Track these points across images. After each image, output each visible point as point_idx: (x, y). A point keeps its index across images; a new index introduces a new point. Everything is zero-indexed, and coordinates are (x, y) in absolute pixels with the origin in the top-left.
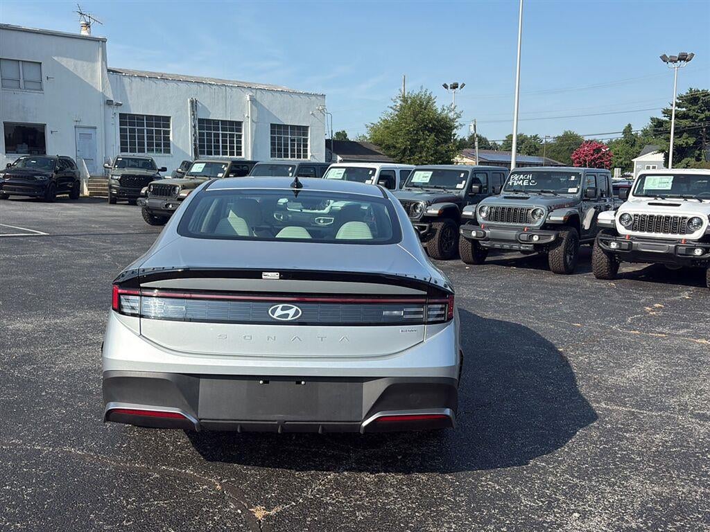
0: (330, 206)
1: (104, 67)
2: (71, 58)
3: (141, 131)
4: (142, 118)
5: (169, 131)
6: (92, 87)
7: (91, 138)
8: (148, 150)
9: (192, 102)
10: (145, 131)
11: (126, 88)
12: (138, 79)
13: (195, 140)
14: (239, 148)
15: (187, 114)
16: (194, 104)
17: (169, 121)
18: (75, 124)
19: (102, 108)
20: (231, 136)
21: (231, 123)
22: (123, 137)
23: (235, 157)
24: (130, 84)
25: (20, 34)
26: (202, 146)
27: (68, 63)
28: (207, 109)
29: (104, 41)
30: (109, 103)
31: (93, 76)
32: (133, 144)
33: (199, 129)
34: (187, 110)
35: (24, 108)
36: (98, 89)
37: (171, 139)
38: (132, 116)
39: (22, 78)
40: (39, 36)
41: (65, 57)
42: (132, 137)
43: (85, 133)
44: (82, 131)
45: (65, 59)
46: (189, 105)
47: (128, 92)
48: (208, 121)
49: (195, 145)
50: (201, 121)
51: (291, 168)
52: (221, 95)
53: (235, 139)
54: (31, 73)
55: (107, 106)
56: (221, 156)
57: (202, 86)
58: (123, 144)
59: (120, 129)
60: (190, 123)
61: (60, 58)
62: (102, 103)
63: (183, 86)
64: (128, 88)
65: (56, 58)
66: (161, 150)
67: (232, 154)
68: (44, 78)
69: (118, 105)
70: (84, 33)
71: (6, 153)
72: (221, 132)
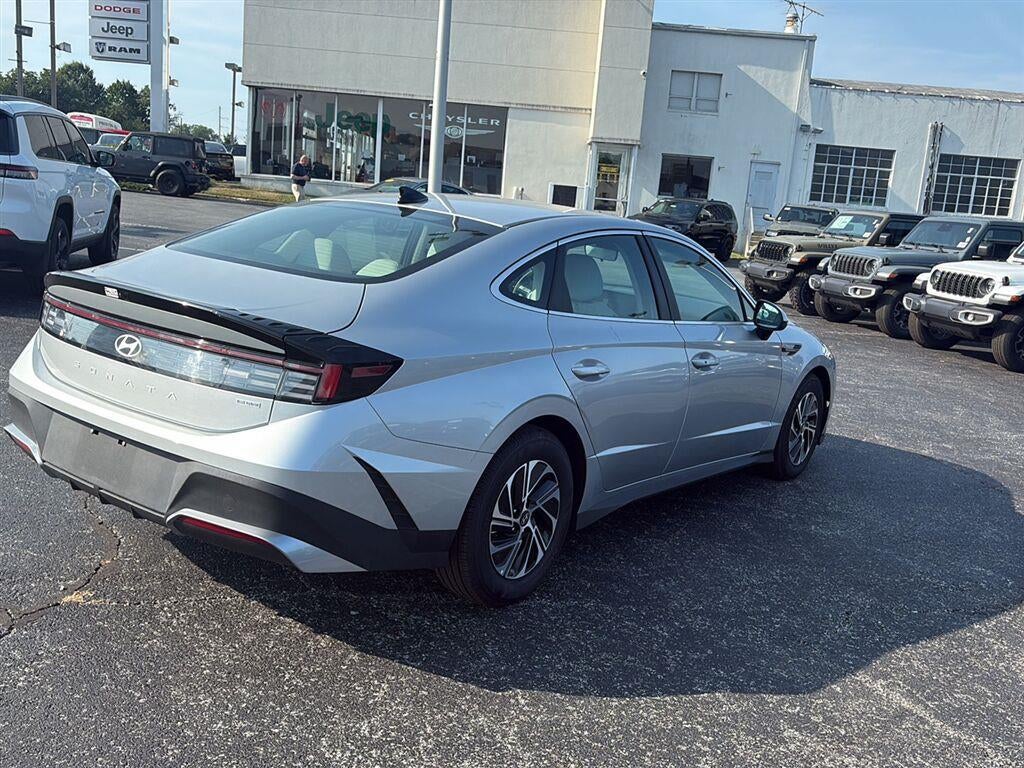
0: (992, 293)
1: (807, 77)
2: (763, 66)
3: (846, 171)
4: (849, 151)
5: (889, 173)
6: (784, 105)
7: (770, 179)
8: (851, 199)
9: (935, 128)
10: (852, 171)
11: (833, 108)
12: (853, 94)
13: (929, 188)
14: (1005, 203)
15: (924, 145)
16: (938, 131)
17: (892, 157)
18: (751, 158)
19: (793, 136)
20: (995, 183)
21: (999, 162)
22: (817, 179)
23: (995, 217)
24: (841, 100)
25: (701, 36)
26: (938, 198)
27: (757, 73)
28: (959, 139)
29: (812, 39)
30: (805, 128)
31: (787, 93)
32: (829, 189)
33: (938, 171)
34: (924, 140)
35: (690, 135)
36: (792, 109)
37: (890, 184)
38: (835, 149)
39: (694, 96)
40: (728, 38)
41: (754, 65)
42: (831, 180)
43: (763, 171)
44: (759, 168)
45: (754, 68)
46: (929, 132)
47: (835, 113)
48: (958, 158)
49: (927, 194)
50: (944, 158)
51: (971, 229)
52: (988, 117)
53: (1000, 188)
54: (707, 89)
55: (801, 134)
56: (969, 214)
57: (957, 103)
58: (815, 188)
59: (815, 166)
60: (925, 161)
61: (748, 67)
62: (795, 130)
63: (925, 103)
64: (835, 107)
65: (742, 68)
66: (871, 201)
67: (990, 211)
68: (723, 93)
69: (817, 132)
70: (789, 30)
71: (659, 194)
72: (976, 176)
